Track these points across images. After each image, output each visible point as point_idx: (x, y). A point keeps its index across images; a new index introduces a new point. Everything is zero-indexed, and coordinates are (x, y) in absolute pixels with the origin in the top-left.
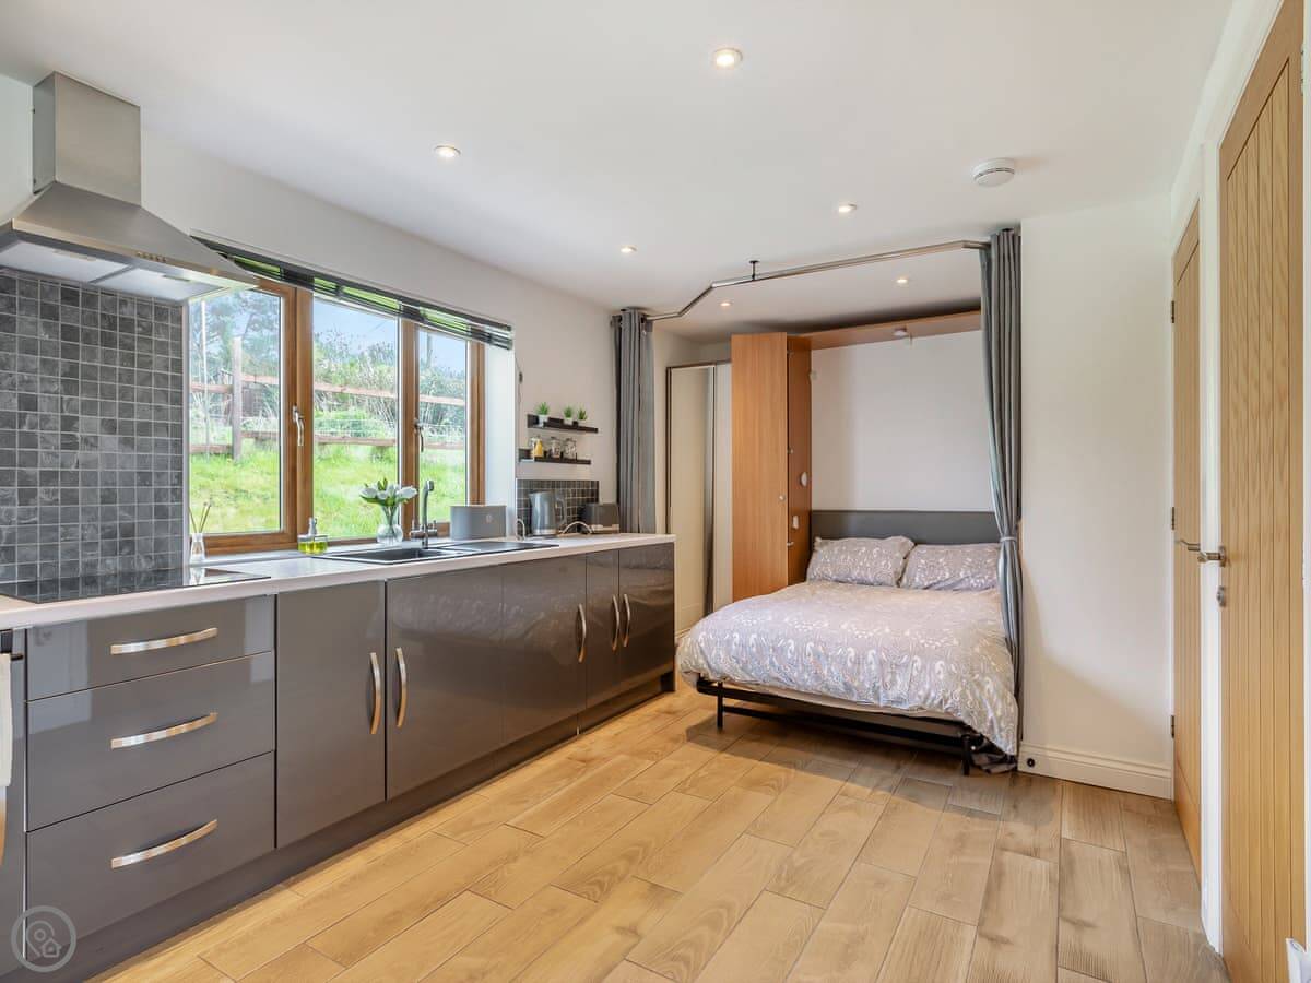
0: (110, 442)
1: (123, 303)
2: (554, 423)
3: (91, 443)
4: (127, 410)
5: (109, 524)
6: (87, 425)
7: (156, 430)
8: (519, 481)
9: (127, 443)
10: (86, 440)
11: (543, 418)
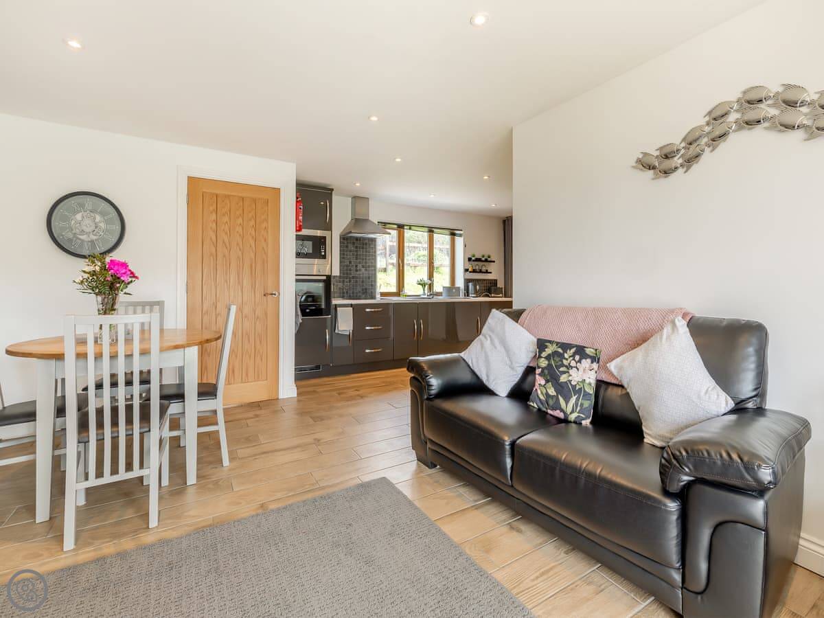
0: (363, 270)
1: (366, 239)
2: (478, 260)
4: (366, 263)
6: (360, 266)
8: (465, 279)
9: (366, 270)
10: (359, 270)
11: (474, 258)
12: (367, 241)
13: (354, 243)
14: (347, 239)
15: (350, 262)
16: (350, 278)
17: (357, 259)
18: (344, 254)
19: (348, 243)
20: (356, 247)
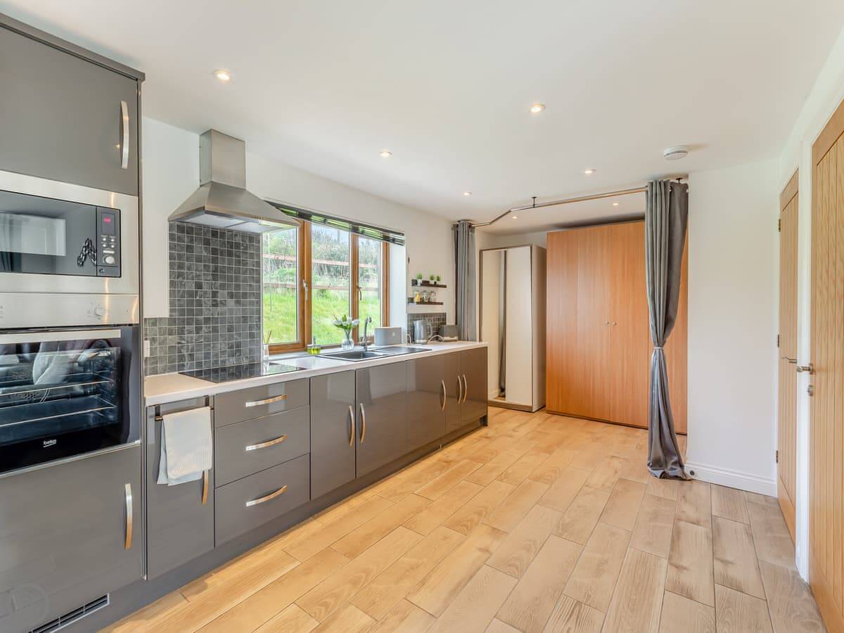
0: (231, 303)
1: (236, 235)
2: (425, 283)
3: (223, 303)
4: (238, 287)
5: (230, 342)
6: (222, 295)
7: (250, 296)
8: (408, 315)
9: (238, 302)
10: (221, 302)
11: (420, 281)
12: (238, 240)
13: (207, 242)
14: (190, 230)
15: (199, 286)
16: (198, 322)
17: (215, 277)
18: (181, 266)
19: (192, 241)
20: (214, 251)
